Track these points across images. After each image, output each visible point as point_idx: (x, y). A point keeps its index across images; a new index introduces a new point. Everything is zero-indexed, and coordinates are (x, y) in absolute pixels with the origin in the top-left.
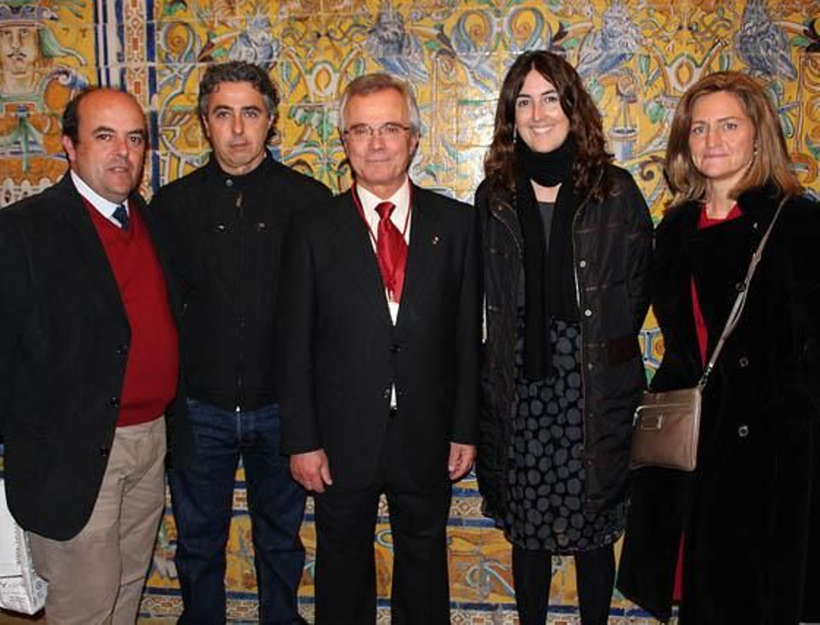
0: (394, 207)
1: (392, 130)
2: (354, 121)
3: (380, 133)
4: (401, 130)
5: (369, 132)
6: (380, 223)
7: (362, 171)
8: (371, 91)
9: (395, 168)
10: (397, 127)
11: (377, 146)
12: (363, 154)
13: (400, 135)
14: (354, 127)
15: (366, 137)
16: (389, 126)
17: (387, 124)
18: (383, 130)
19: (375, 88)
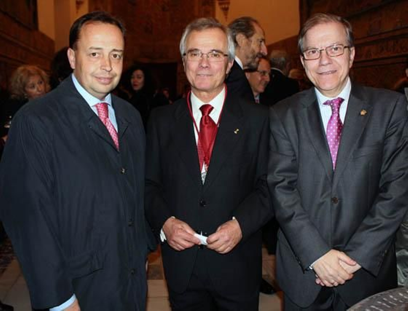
0: (212, 108)
1: (215, 55)
2: (190, 47)
3: (208, 57)
4: (222, 56)
5: (200, 55)
6: (202, 119)
7: (193, 82)
8: (204, 28)
9: (216, 81)
10: (219, 54)
11: (204, 65)
12: (194, 70)
13: (221, 59)
14: (191, 51)
15: (198, 58)
16: (214, 52)
17: (213, 50)
18: (210, 55)
19: (207, 26)
